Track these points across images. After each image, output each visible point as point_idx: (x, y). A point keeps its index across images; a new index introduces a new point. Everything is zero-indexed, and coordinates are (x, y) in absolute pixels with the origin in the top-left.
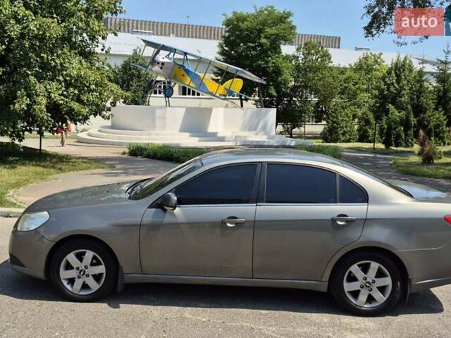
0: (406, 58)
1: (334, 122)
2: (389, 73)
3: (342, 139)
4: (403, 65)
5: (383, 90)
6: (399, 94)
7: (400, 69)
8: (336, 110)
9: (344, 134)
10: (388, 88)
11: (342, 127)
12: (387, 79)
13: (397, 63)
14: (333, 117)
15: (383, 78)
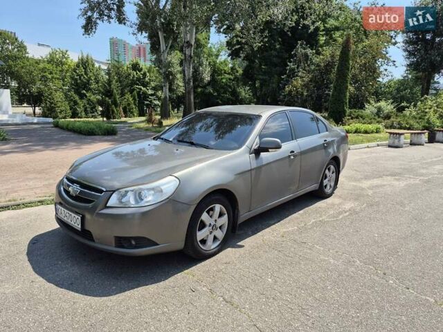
0: (87, 56)
1: (52, 103)
2: (78, 66)
3: (60, 116)
4: (87, 61)
5: (76, 79)
6: (88, 82)
7: (85, 63)
8: (51, 93)
9: (60, 112)
10: (80, 78)
11: (59, 107)
12: (78, 71)
13: (82, 59)
14: (50, 99)
15: (75, 70)
